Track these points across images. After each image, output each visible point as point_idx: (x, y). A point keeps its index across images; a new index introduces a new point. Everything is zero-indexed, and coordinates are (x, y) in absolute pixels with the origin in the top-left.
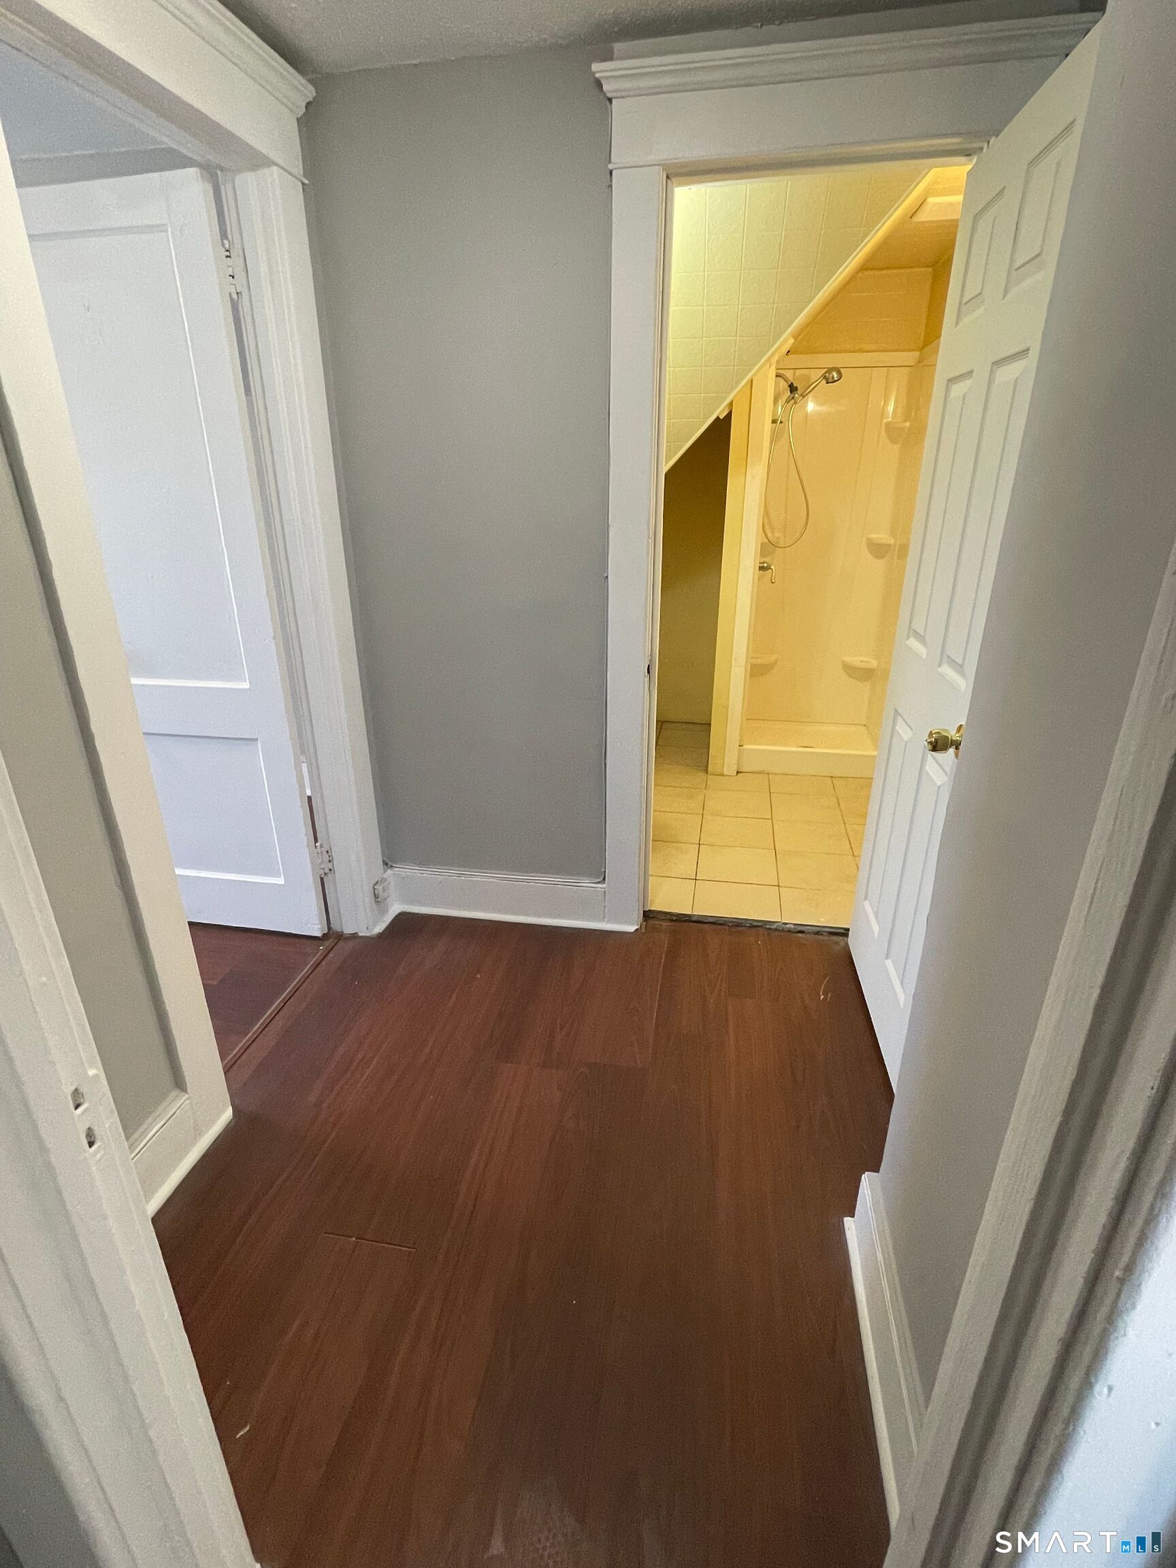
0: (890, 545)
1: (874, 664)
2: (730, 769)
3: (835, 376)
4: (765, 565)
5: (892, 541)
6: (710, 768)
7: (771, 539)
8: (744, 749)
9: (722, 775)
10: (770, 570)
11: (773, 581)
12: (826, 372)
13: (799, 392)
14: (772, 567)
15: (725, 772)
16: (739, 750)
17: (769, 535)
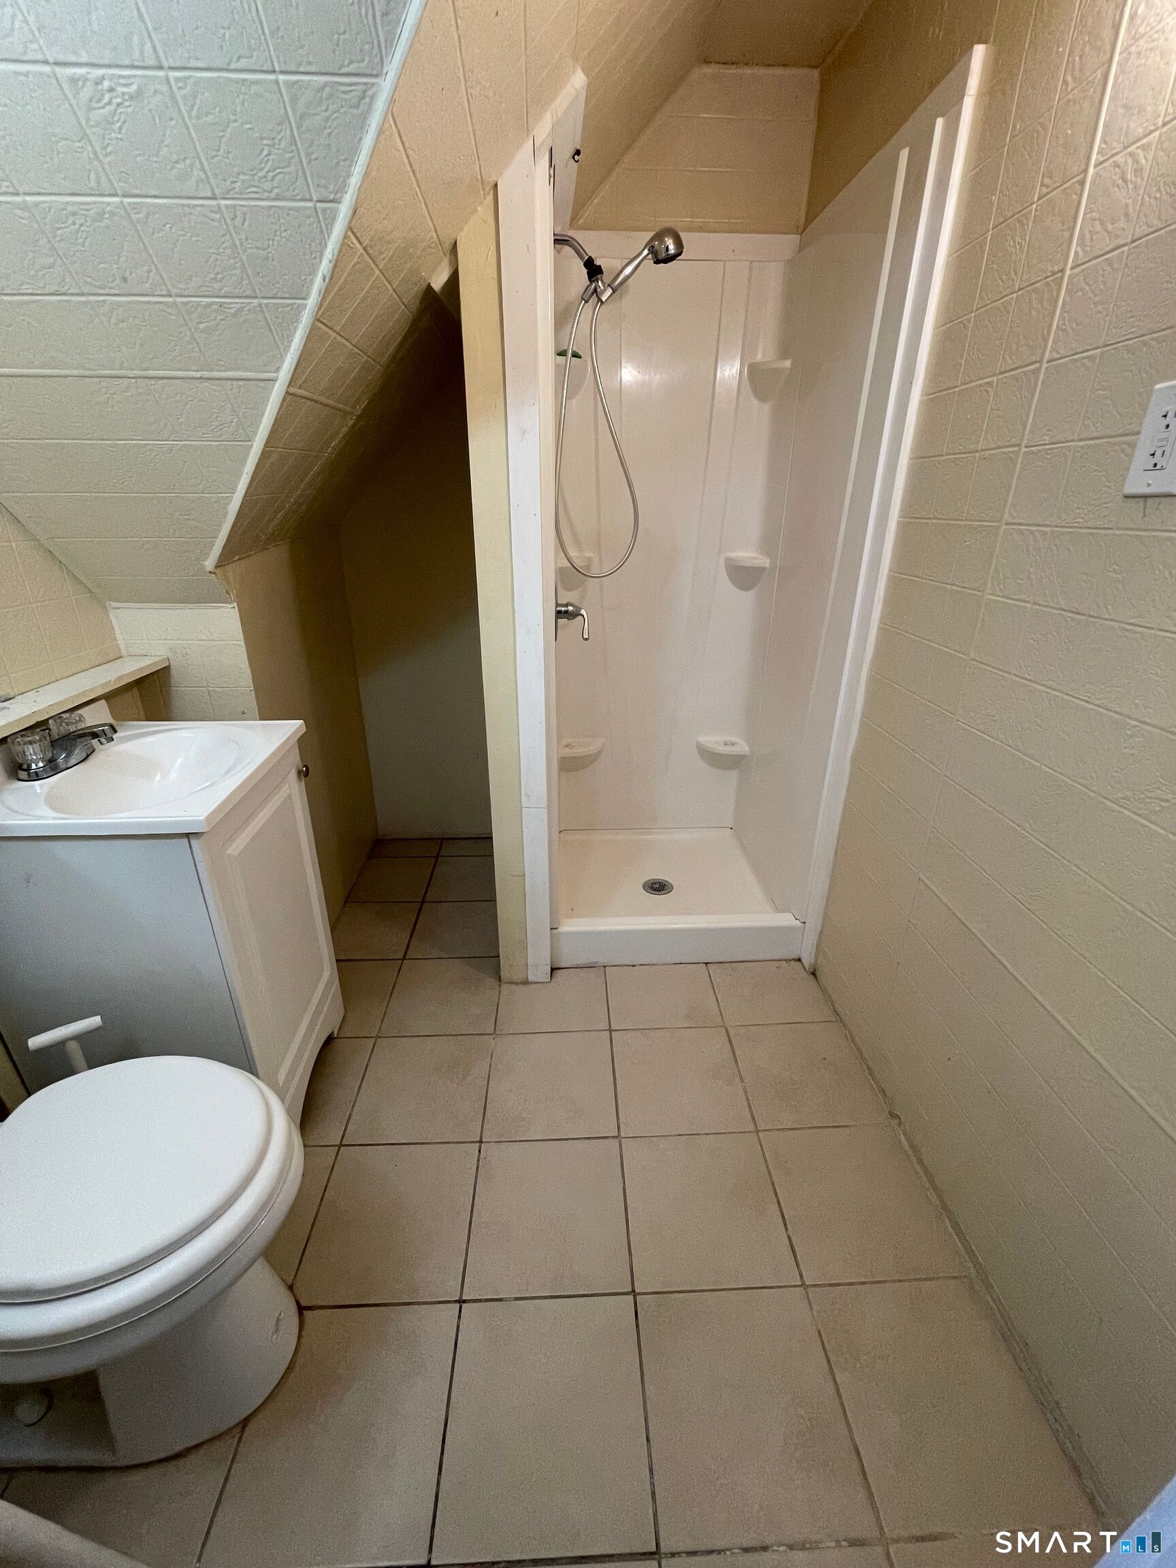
0: (764, 569)
1: (743, 748)
2: (538, 972)
3: (671, 247)
4: (571, 608)
5: (766, 563)
6: (504, 974)
7: (577, 563)
8: (560, 933)
9: (526, 982)
10: (580, 618)
11: (586, 637)
12: (653, 239)
13: (607, 277)
14: (583, 612)
15: (531, 978)
16: (552, 937)
17: (573, 553)
